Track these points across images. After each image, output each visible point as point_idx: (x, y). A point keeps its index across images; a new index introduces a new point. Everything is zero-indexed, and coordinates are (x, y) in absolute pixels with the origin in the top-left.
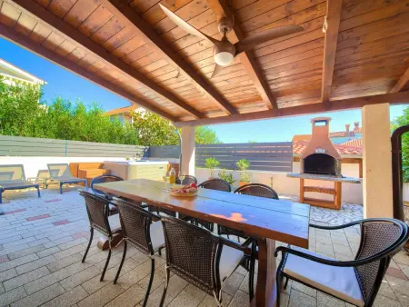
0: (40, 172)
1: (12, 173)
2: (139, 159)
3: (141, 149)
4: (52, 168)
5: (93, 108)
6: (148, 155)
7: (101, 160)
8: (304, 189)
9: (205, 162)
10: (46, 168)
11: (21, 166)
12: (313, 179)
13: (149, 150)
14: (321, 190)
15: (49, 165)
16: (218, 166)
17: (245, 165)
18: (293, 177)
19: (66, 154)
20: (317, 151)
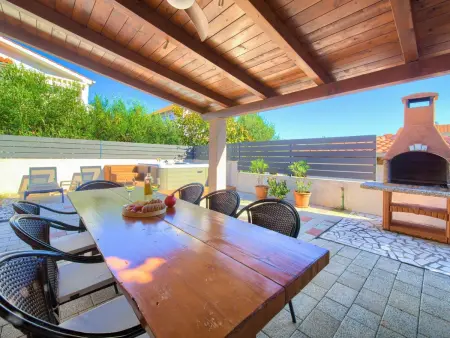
0: (75, 174)
1: (47, 176)
2: (181, 161)
3: (183, 149)
4: (84, 171)
5: (132, 106)
6: (192, 156)
7: (135, 162)
8: (390, 207)
9: (250, 164)
10: (79, 171)
11: (55, 169)
12: (404, 191)
13: (193, 150)
14: (420, 210)
15: (82, 168)
16: (267, 170)
17: (302, 169)
18: (372, 188)
19: (100, 156)
20: (412, 149)
